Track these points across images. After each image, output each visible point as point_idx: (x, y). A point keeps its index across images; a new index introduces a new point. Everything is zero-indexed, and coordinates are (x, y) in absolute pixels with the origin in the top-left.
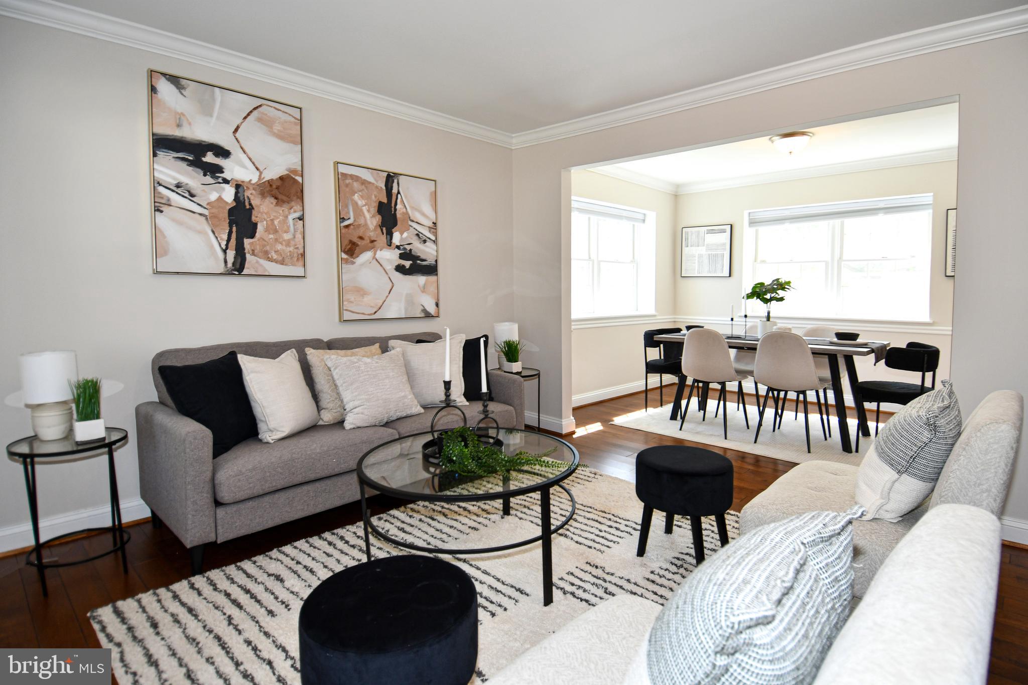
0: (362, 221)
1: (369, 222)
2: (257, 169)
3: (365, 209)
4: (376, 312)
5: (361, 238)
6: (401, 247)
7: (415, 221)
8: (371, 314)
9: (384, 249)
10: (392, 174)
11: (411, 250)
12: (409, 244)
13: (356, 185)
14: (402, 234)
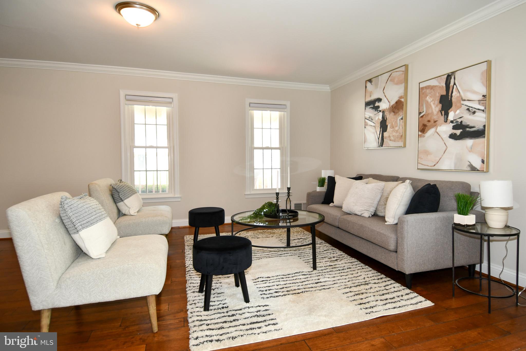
0: (430, 111)
1: (434, 110)
2: (389, 102)
3: (432, 104)
4: (435, 165)
5: (429, 121)
6: (454, 121)
7: (466, 99)
8: (432, 166)
9: (442, 125)
10: (450, 74)
11: (461, 122)
12: (461, 118)
13: (428, 91)
14: (455, 112)
